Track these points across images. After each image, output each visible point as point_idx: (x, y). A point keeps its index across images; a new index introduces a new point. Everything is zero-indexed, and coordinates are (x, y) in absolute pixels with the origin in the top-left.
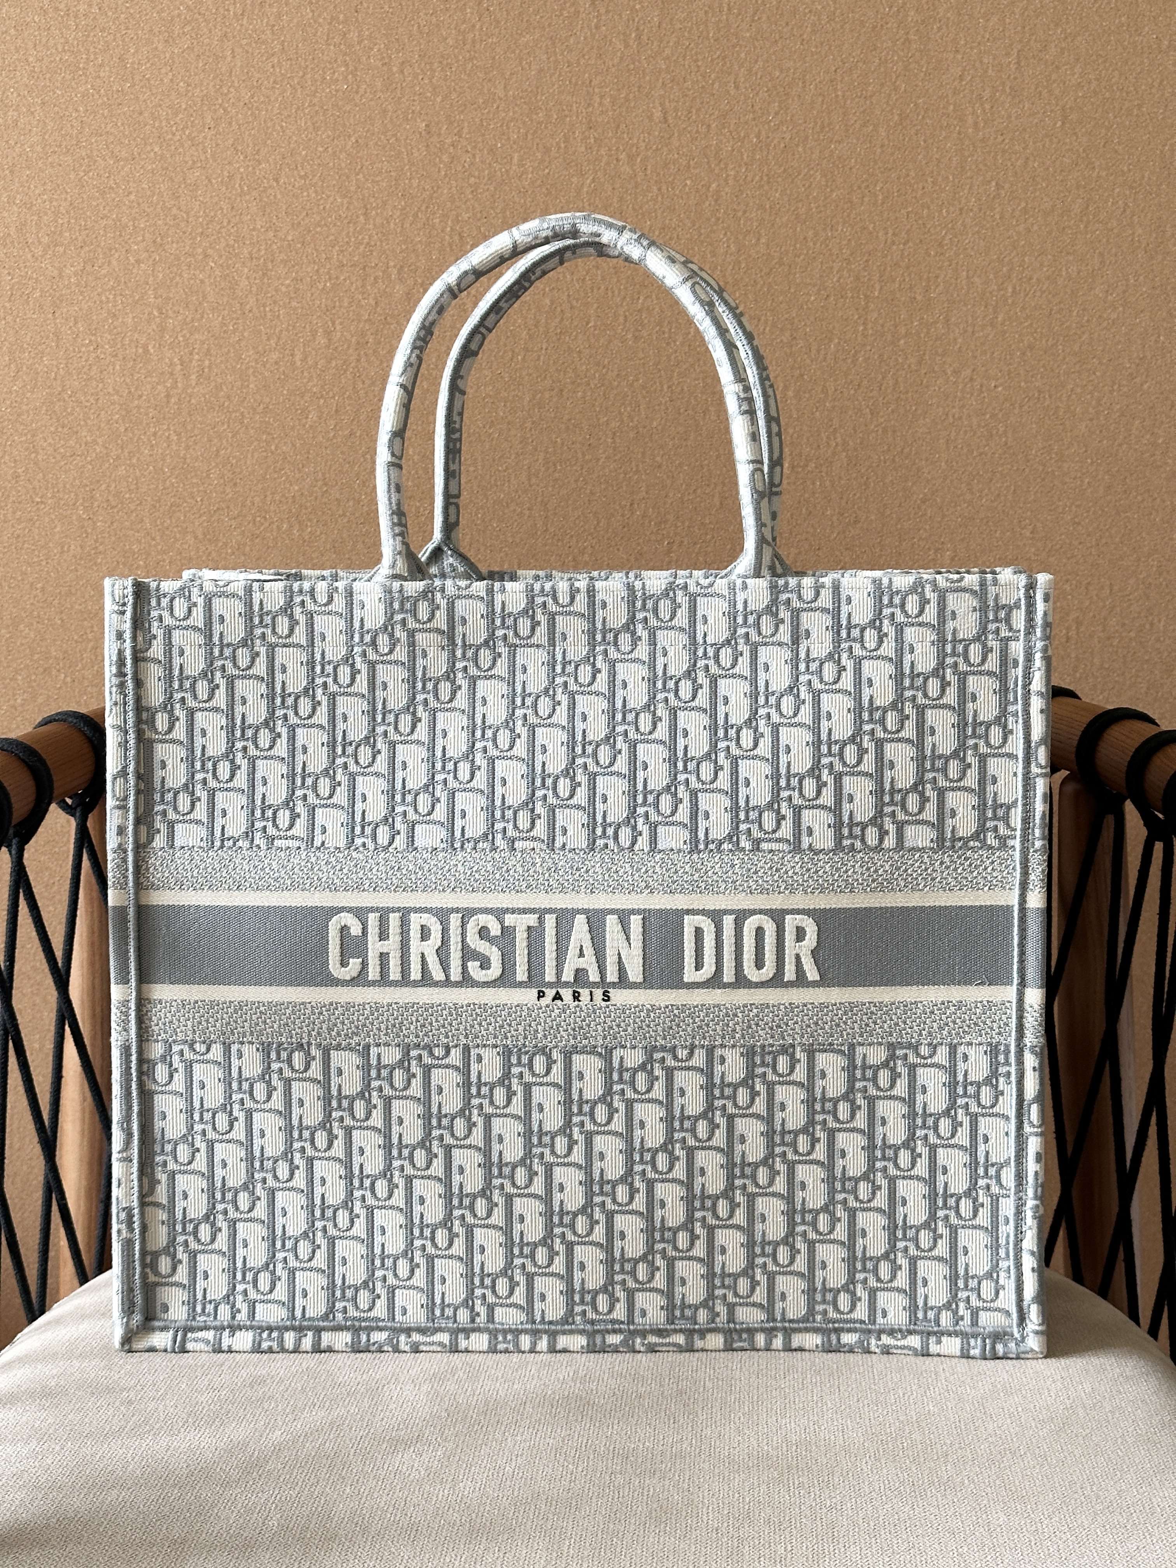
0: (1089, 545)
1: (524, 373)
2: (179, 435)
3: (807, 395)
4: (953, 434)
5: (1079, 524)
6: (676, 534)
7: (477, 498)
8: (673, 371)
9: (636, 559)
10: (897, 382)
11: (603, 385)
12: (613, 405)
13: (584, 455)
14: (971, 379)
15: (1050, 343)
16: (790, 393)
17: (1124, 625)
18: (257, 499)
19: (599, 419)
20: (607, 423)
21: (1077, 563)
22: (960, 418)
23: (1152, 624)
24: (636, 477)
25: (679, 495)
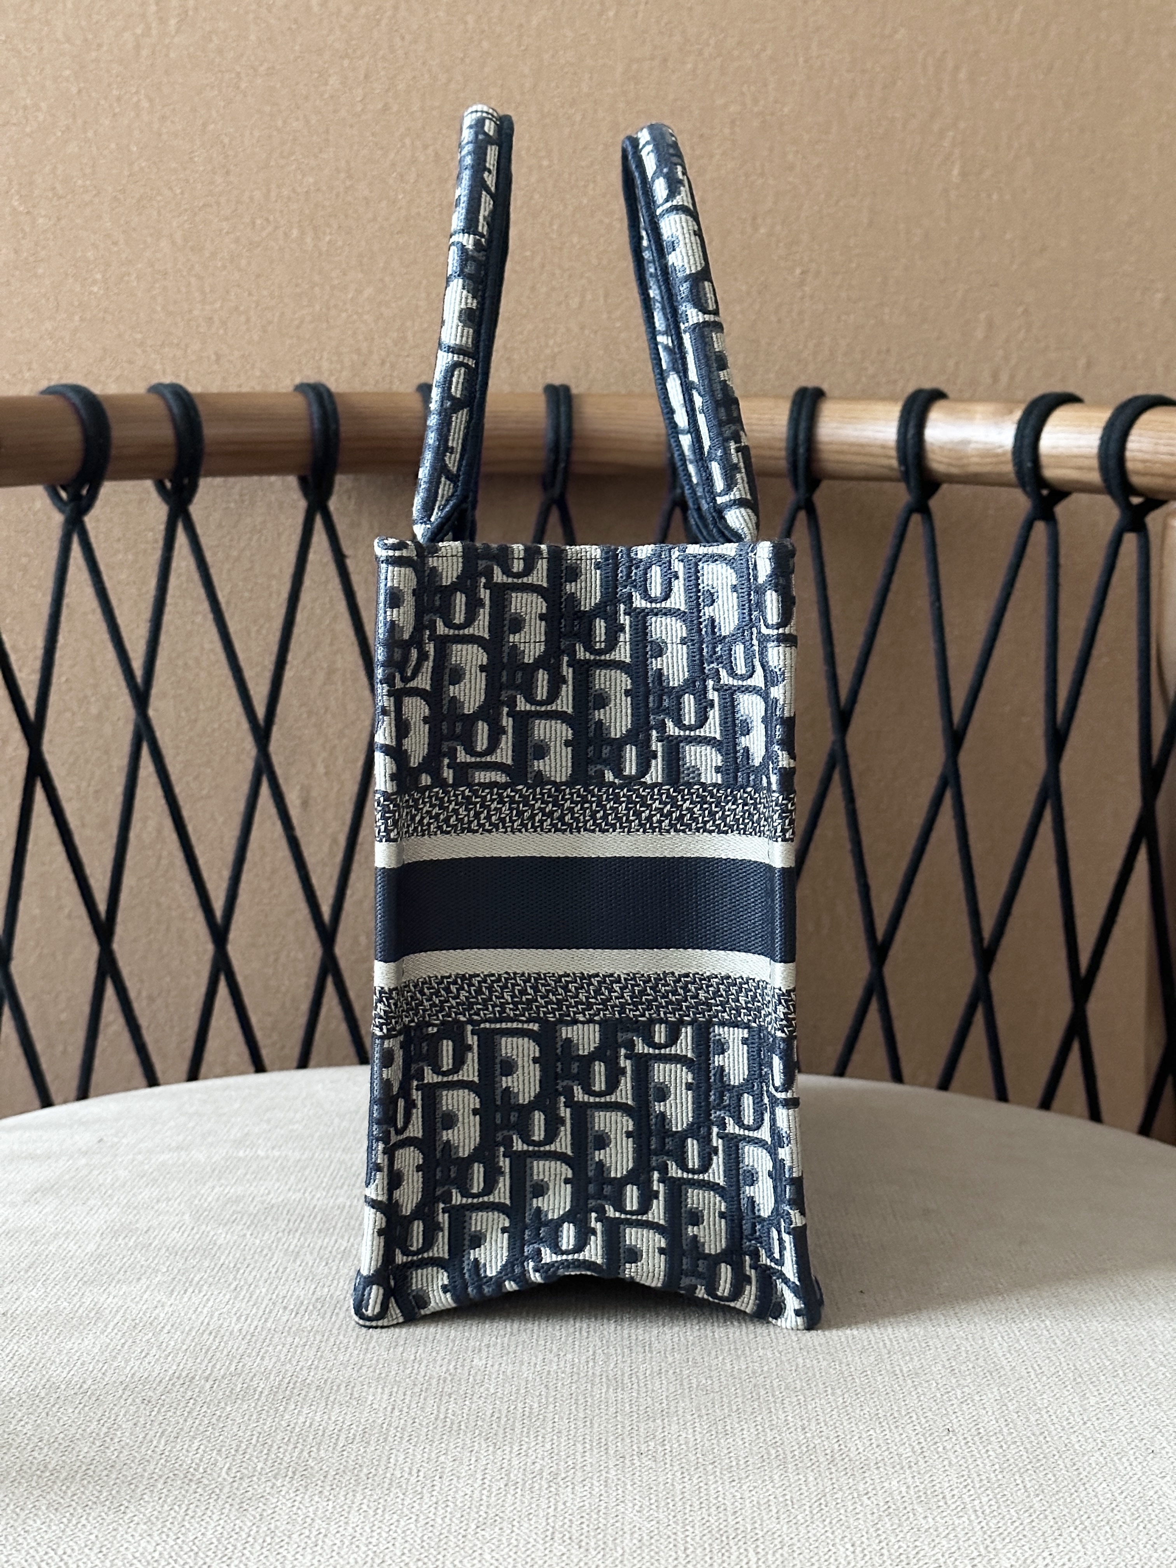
1: (616, 35)
2: (151, 100)
6: (811, 260)
8: (811, 39)
9: (759, 293)
11: (719, 55)
12: (733, 82)
16: (962, 75)
18: (257, 194)
20: (725, 106)
24: (760, 181)
25: (816, 208)
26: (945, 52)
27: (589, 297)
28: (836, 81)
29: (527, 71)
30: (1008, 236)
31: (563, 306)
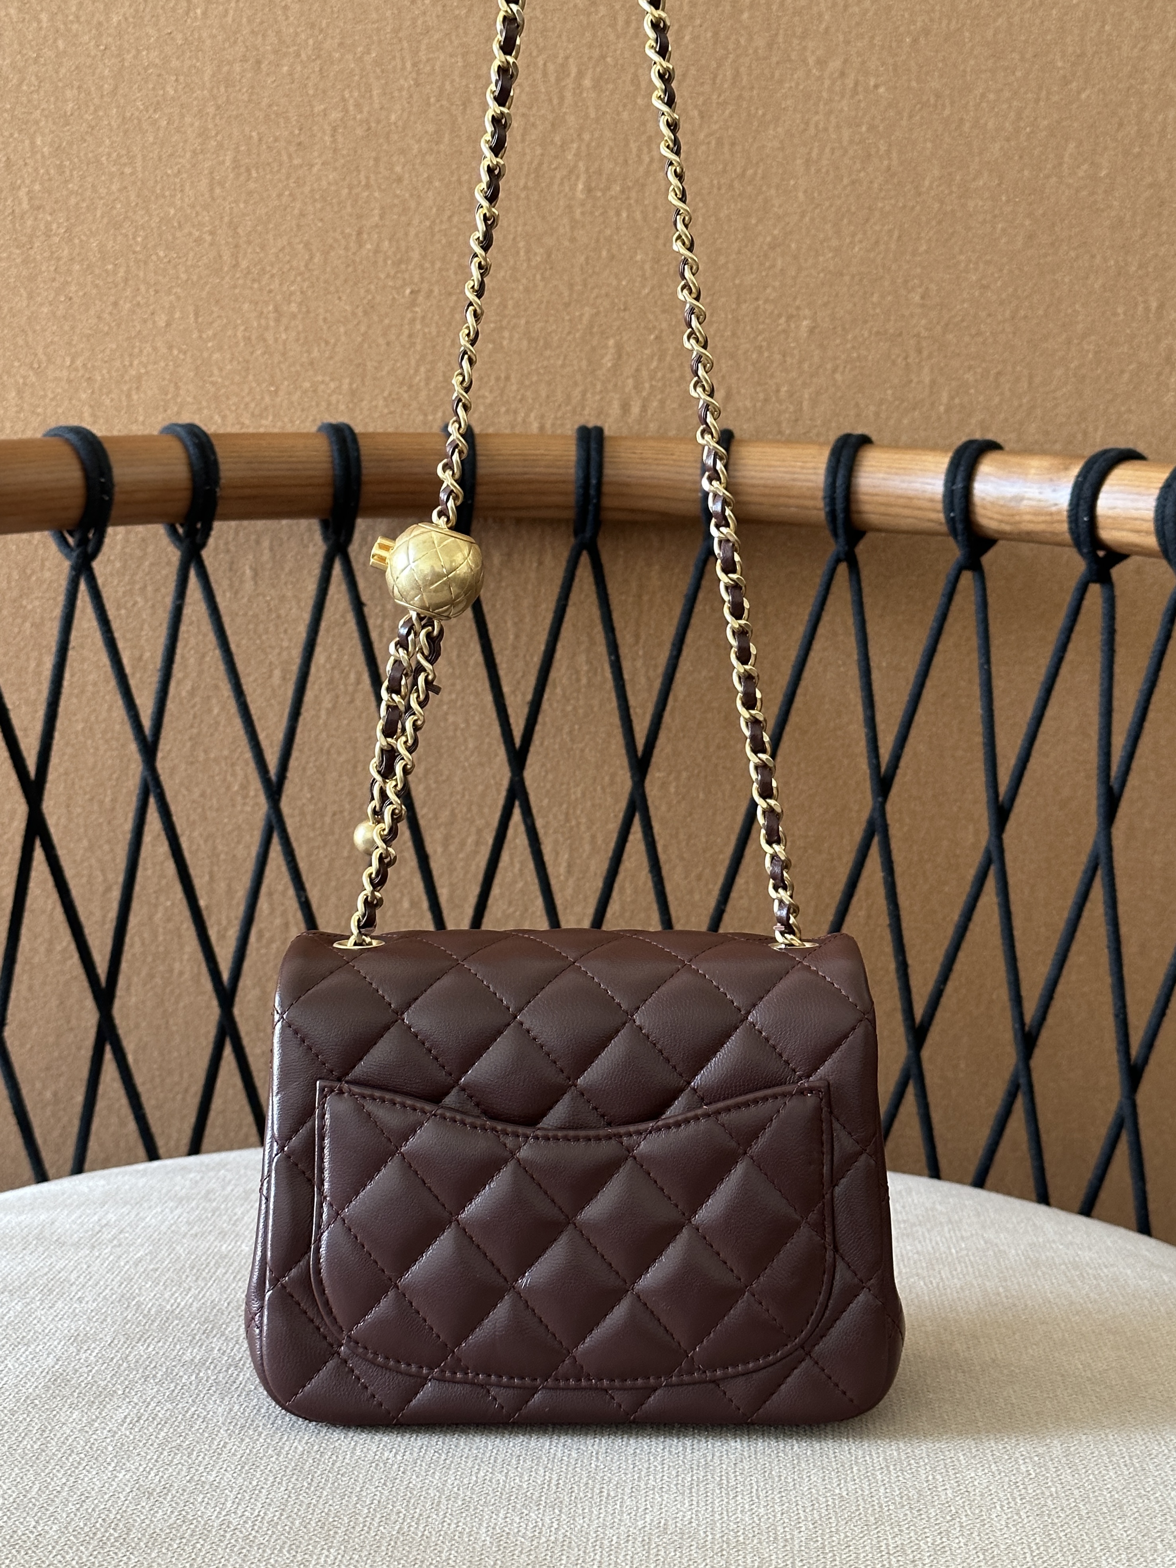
0: (1000, 317)
1: (205, 35)
3: (611, 86)
4: (815, 152)
5: (986, 287)
6: (422, 279)
7: (135, 212)
8: (419, 41)
9: (365, 313)
10: (737, 75)
11: (319, 57)
12: (333, 86)
13: (290, 157)
14: (843, 74)
15: (953, 26)
16: (587, 82)
17: (1047, 433)
19: (312, 107)
20: (325, 113)
21: (984, 343)
22: (826, 129)
23: (1085, 433)
24: (366, 194)
25: (427, 223)
26: (567, 58)
27: (177, 315)
28: (448, 86)
29: (106, 72)
30: (639, 258)
31: (150, 325)
